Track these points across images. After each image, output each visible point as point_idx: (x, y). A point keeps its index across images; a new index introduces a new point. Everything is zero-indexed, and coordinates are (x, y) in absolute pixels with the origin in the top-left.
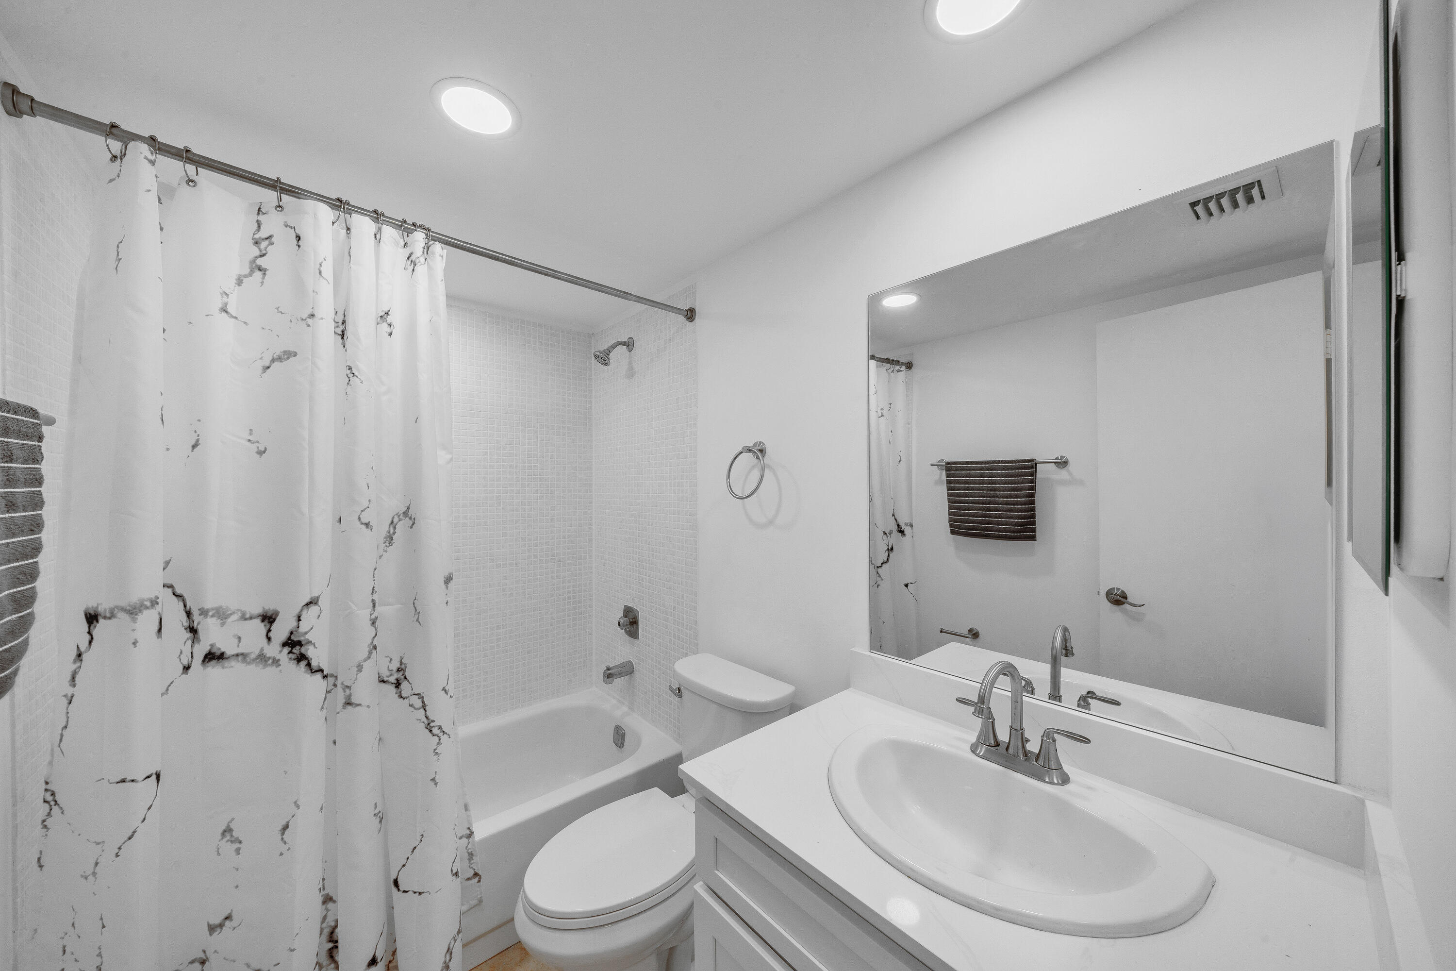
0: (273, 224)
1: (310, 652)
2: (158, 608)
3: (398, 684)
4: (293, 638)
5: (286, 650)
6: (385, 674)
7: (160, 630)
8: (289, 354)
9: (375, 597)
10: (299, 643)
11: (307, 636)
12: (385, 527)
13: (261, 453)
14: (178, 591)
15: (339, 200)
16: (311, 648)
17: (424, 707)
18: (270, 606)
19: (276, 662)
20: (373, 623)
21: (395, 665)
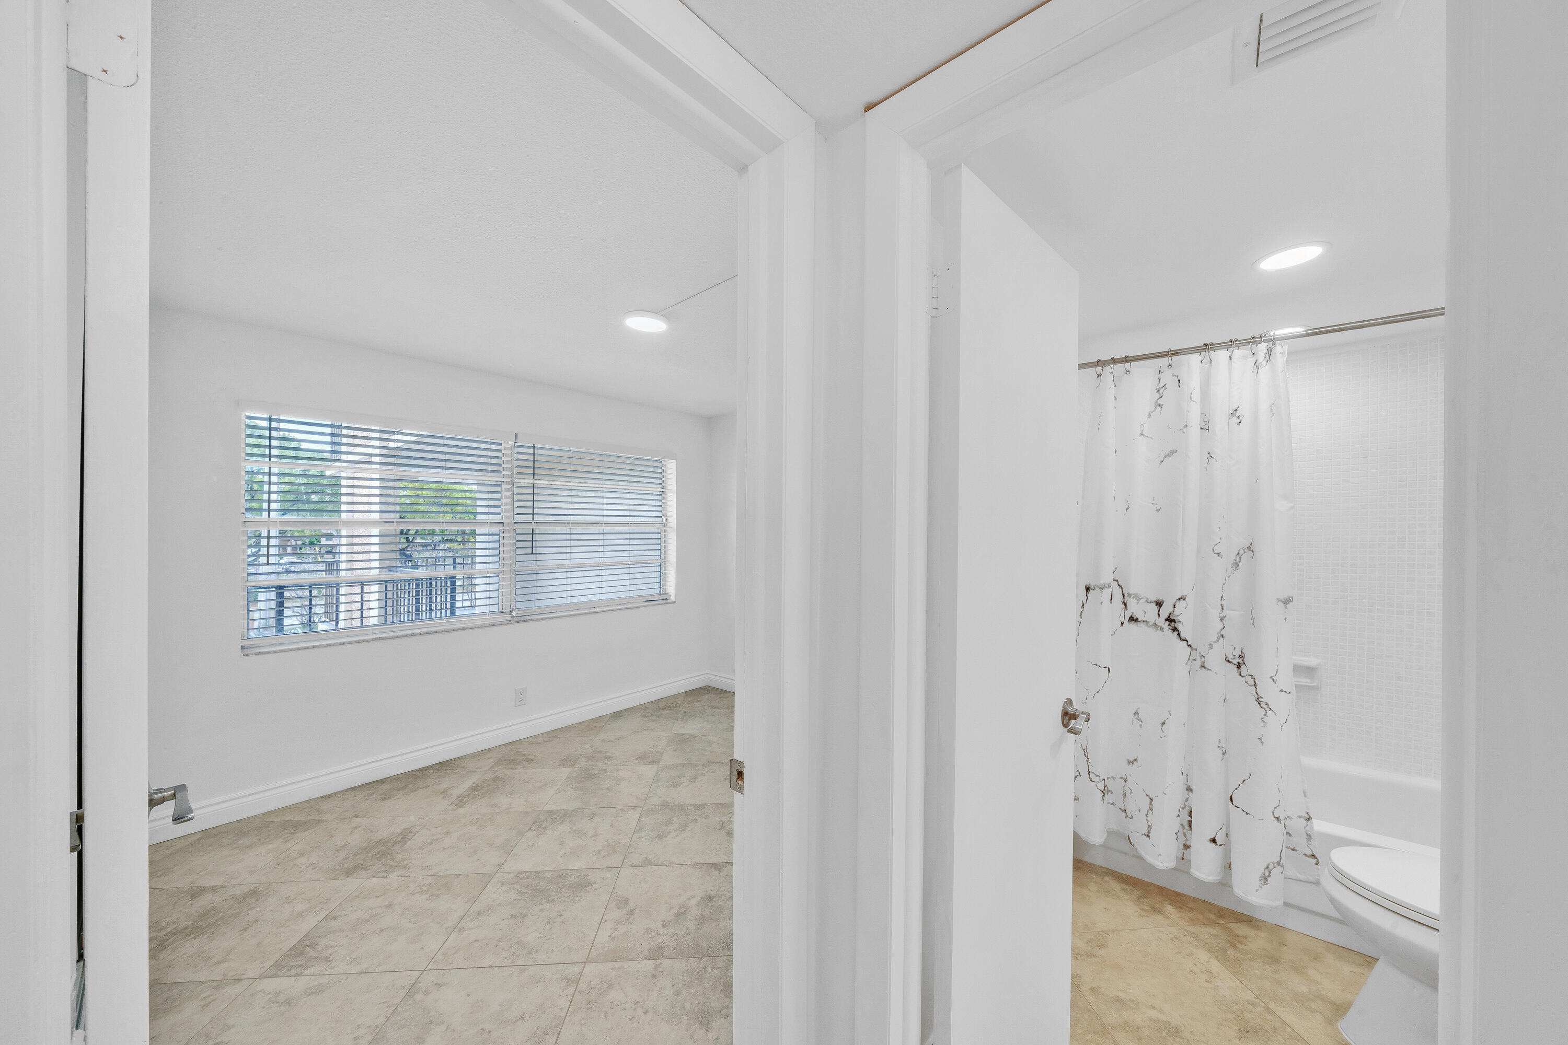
0: (1167, 377)
1: (1180, 627)
2: (1111, 588)
3: (1239, 666)
4: (1171, 617)
5: (1167, 623)
6: (1230, 657)
7: (1111, 600)
8: (1174, 452)
9: (1224, 603)
10: (1174, 621)
11: (1178, 618)
12: (1233, 556)
13: (1158, 510)
14: (1120, 584)
15: (1205, 345)
16: (1180, 625)
17: (1255, 685)
18: (1160, 598)
19: (1162, 629)
20: (1222, 620)
21: (1238, 653)
